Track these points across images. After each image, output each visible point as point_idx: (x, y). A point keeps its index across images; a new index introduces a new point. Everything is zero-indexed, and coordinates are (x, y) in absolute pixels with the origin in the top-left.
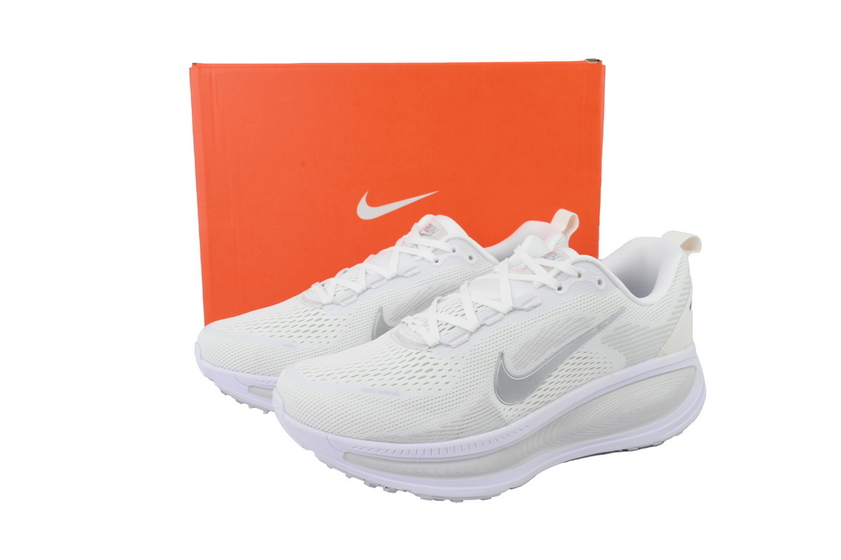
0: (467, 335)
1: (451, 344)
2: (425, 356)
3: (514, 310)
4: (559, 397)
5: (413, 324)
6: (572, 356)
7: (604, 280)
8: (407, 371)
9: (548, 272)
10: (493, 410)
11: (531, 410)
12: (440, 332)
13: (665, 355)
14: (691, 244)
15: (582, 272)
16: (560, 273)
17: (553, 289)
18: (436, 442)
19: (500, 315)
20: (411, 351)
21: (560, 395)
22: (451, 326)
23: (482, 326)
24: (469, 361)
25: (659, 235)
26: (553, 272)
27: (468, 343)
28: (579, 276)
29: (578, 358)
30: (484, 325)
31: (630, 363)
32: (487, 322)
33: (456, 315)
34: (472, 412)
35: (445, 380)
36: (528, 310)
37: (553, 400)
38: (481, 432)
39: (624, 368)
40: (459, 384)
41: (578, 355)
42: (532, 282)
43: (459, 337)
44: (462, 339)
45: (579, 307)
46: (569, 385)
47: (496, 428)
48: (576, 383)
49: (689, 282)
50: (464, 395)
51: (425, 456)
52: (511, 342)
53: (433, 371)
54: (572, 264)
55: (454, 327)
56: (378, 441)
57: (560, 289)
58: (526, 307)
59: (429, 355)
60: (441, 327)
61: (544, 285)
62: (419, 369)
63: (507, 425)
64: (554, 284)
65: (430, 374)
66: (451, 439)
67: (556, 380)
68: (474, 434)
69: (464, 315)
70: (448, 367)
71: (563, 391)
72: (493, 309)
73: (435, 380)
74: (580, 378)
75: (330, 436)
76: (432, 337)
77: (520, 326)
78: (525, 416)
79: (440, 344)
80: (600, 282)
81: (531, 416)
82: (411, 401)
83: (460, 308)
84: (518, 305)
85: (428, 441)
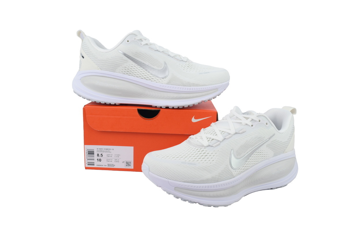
0: (219, 142)
1: (213, 146)
2: (203, 150)
3: (236, 133)
4: (251, 167)
5: (196, 138)
6: (256, 152)
7: (268, 123)
8: (197, 156)
9: (247, 120)
10: (230, 172)
11: (242, 172)
12: (208, 141)
13: (286, 152)
14: (294, 111)
15: (261, 120)
16: (252, 120)
17: (250, 126)
18: (209, 183)
19: (231, 135)
20: (198, 148)
21: (252, 167)
22: (212, 139)
23: (224, 139)
24: (220, 152)
25: (281, 108)
26: (250, 120)
27: (219, 146)
28: (259, 121)
29: (258, 152)
30: (225, 139)
31: (275, 155)
32: (226, 137)
33: (214, 135)
34: (222, 172)
35: (212, 159)
36: (241, 133)
37: (249, 168)
38: (226, 180)
39: (273, 157)
40: (217, 161)
41: (258, 151)
42: (241, 123)
43: (216, 143)
44: (217, 144)
45: (259, 133)
46: (254, 163)
47: (231, 178)
48: (257, 162)
49: (294, 127)
50: (220, 165)
51: (206, 189)
52: (236, 145)
53: (207, 156)
54: (257, 116)
55: (213, 139)
56: (188, 182)
57: (252, 126)
58: (240, 132)
59: (205, 150)
60: (208, 139)
61: (247, 124)
62: (202, 155)
63: (234, 177)
64: (250, 124)
65: (207, 157)
66: (215, 182)
67: (251, 161)
68: (223, 181)
69: (217, 135)
70: (213, 154)
71: (252, 165)
72: (228, 133)
73: (208, 159)
74: (258, 160)
75: (169, 180)
76: (206, 143)
77: (239, 140)
78: (240, 174)
79: (209, 146)
80: (267, 124)
81: (242, 174)
82: (200, 167)
83: (214, 132)
84: (237, 132)
85: (207, 183)
